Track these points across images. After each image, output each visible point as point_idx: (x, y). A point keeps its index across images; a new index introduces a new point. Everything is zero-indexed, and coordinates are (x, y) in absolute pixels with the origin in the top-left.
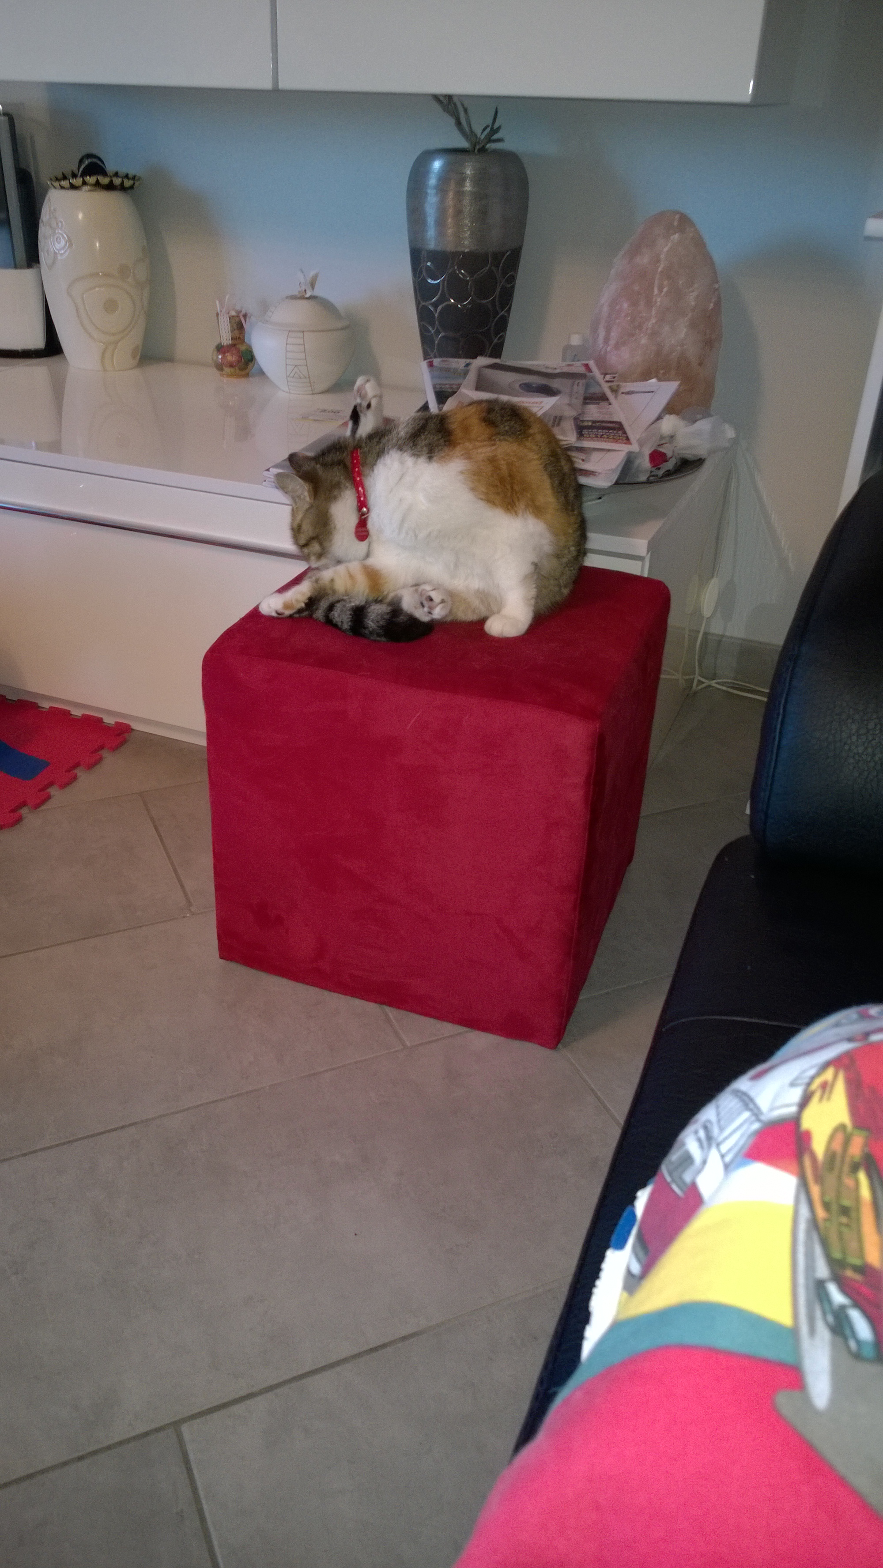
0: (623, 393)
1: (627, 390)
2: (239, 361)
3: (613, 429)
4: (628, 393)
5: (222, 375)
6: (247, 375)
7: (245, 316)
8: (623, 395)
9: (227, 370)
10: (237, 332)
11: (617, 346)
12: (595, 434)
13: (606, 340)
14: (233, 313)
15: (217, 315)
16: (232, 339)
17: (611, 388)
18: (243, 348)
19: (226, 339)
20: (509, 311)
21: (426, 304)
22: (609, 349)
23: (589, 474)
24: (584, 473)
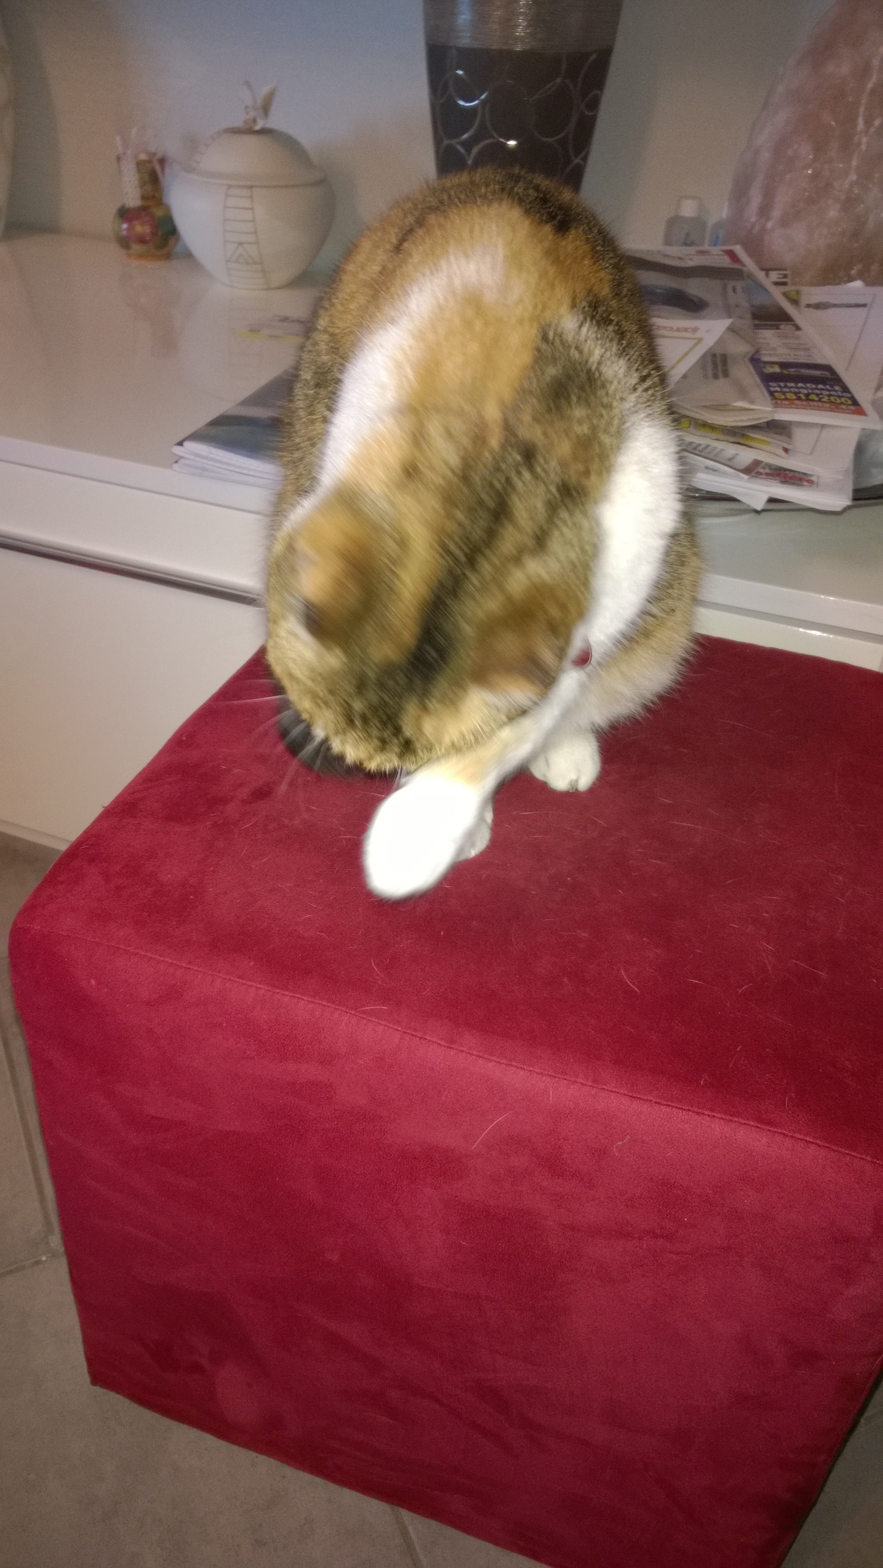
0: (808, 306)
1: (814, 300)
2: (154, 234)
3: (823, 381)
4: (818, 306)
5: (129, 255)
6: (168, 256)
7: (162, 161)
8: (811, 310)
9: (136, 248)
10: (149, 187)
11: (785, 222)
12: (796, 393)
13: (765, 210)
14: (143, 157)
15: (119, 159)
16: (144, 198)
17: (786, 295)
18: (159, 213)
19: (132, 198)
21: (454, 142)
22: (769, 225)
23: (801, 479)
24: (791, 478)
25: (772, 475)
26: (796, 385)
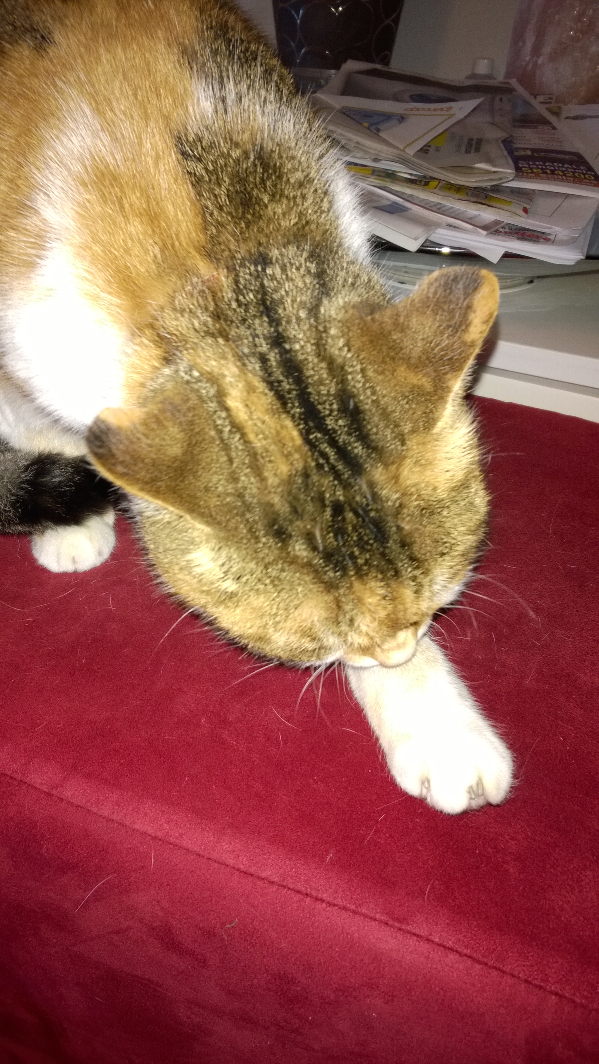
0: (567, 118)
1: (573, 114)
3: (571, 163)
4: (576, 118)
8: (570, 120)
11: (553, 58)
12: (542, 169)
13: (536, 51)
17: (549, 110)
20: (396, 21)
22: (540, 61)
23: (538, 237)
24: (528, 236)
25: (511, 233)
26: (544, 163)
